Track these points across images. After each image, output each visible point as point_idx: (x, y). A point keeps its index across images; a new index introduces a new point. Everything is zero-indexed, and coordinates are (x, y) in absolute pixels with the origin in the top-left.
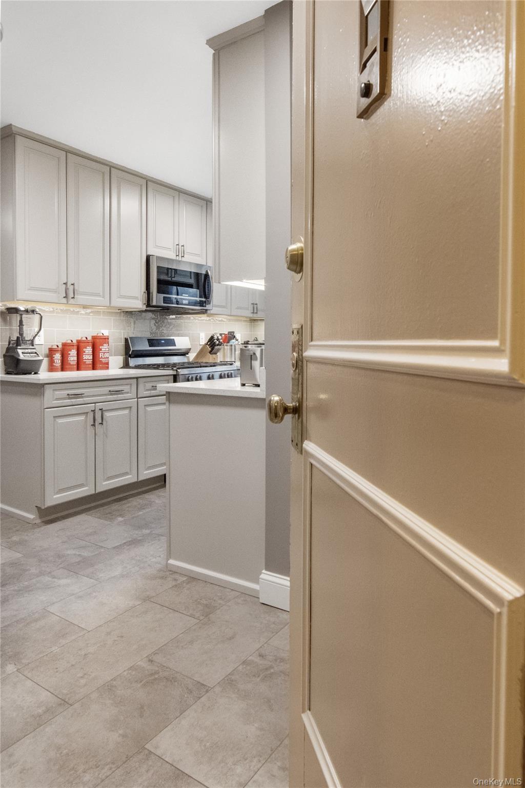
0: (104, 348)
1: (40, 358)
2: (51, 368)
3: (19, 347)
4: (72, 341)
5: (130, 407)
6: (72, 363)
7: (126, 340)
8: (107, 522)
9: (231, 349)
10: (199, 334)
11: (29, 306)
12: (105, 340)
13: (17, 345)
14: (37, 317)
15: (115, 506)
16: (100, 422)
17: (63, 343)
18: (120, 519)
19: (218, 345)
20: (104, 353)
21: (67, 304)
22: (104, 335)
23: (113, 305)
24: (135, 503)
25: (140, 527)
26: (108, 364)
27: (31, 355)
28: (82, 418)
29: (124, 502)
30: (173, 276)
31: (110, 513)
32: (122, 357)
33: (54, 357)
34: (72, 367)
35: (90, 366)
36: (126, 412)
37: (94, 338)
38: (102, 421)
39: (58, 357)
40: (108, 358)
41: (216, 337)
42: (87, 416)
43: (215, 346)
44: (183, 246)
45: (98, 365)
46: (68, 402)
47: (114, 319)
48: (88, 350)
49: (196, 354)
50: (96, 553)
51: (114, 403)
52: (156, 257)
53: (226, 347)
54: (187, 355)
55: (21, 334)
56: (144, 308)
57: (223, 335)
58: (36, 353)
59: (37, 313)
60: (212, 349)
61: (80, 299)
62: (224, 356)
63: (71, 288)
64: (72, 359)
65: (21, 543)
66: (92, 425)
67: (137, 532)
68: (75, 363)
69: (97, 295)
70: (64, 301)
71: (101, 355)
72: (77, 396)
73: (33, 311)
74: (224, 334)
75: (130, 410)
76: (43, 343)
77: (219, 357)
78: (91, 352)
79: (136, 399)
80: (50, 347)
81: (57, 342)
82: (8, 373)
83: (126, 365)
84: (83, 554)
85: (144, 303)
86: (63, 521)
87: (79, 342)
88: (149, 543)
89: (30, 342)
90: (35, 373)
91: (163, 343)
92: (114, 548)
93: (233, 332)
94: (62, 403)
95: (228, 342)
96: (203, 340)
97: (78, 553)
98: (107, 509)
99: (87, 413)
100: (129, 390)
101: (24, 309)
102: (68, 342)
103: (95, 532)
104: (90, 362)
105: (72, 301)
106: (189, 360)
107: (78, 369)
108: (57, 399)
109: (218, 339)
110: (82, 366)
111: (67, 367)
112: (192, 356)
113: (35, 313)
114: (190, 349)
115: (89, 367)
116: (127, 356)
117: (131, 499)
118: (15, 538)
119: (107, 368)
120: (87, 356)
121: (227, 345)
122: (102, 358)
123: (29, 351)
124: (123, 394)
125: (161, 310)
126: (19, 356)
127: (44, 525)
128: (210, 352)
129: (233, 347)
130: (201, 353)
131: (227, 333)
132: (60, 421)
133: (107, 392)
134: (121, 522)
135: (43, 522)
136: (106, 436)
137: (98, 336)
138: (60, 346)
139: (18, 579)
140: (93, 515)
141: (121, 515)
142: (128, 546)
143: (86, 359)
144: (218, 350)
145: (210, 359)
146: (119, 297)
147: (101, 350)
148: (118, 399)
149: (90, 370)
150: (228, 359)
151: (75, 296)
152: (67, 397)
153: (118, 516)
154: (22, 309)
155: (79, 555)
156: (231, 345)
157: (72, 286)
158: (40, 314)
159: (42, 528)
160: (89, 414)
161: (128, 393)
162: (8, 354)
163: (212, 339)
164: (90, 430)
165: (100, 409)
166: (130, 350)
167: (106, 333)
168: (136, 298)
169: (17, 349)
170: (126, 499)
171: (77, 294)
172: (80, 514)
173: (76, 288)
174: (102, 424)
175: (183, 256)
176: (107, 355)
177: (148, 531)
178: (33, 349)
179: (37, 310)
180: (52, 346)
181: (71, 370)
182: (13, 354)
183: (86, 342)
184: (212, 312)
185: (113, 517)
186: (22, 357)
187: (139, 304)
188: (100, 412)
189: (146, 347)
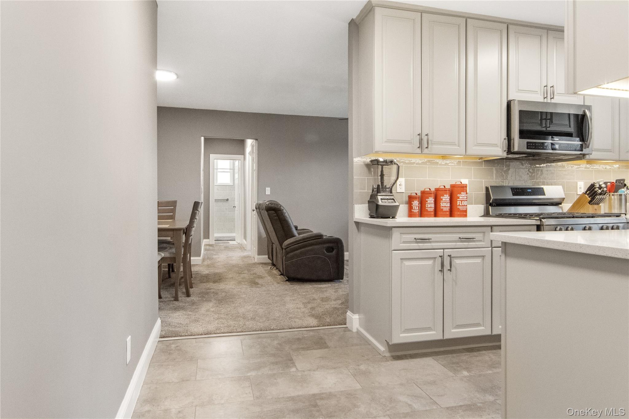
0: (462, 196)
1: (397, 204)
2: (411, 214)
3: (379, 194)
4: (430, 189)
5: (483, 256)
6: (429, 209)
7: (487, 189)
8: (451, 374)
9: (620, 200)
10: (577, 183)
11: (389, 158)
12: (463, 188)
13: (378, 193)
14: (394, 167)
15: (465, 357)
16: (449, 268)
17: (421, 191)
18: (465, 373)
19: (601, 194)
20: (462, 201)
21: (421, 154)
22: (463, 183)
23: (469, 152)
24: (487, 358)
25: (484, 391)
26: (466, 211)
27: (389, 201)
28: (430, 262)
29: (475, 353)
30: (548, 126)
31: (458, 363)
32: (483, 206)
33: (412, 204)
34: (430, 213)
35: (448, 213)
36: (479, 260)
37: (453, 186)
38: (451, 268)
39: (416, 203)
40: (466, 206)
41: (597, 186)
42: (435, 261)
43: (596, 195)
44: (552, 87)
45: (456, 213)
46: (415, 245)
47: (473, 168)
48: (446, 198)
49: (572, 204)
50: (428, 408)
51: (465, 251)
52: (519, 101)
53: (613, 197)
54: (560, 205)
55: (382, 183)
56: (505, 155)
57: (609, 184)
58: (393, 199)
59: (395, 164)
60: (593, 199)
61: (435, 148)
62: (610, 207)
63: (425, 139)
64: (429, 206)
65: (366, 374)
66: (440, 271)
67: (478, 396)
68: (432, 209)
69: (453, 144)
70: (419, 151)
71: (458, 203)
72: (423, 240)
73: (392, 162)
74: (609, 182)
75: (483, 259)
76: (404, 192)
77: (603, 208)
78: (448, 199)
79: (490, 249)
80: (410, 195)
81: (417, 191)
82: (372, 217)
83: (487, 214)
84: (414, 405)
85: (505, 150)
86: (410, 360)
87: (437, 190)
88: (489, 415)
89: (389, 190)
90: (393, 218)
91: (530, 192)
92: (448, 408)
93: (624, 180)
94: (409, 246)
95: (616, 191)
96: (582, 187)
97: (410, 403)
98: (454, 358)
99: (435, 258)
100: (481, 239)
101: (383, 160)
102: (426, 190)
103: (435, 382)
104: (448, 209)
105: (426, 151)
106: (562, 210)
107: (436, 215)
108: (404, 242)
109: (600, 188)
110: (439, 213)
111: (425, 213)
112: (566, 207)
113: (393, 163)
114: (564, 199)
115: (446, 214)
116: (488, 205)
117: (484, 352)
118: (363, 367)
119: (466, 216)
120: (445, 202)
121: (613, 195)
122: (459, 205)
123: (388, 197)
124: (474, 241)
125: (526, 157)
126: (378, 202)
127: (391, 360)
128: (590, 202)
129: (623, 197)
130: (578, 203)
131: (615, 181)
132: (407, 263)
133: (457, 239)
134: (465, 377)
135: (392, 356)
136: (456, 283)
137: (457, 185)
138: (419, 194)
139: (345, 414)
140: (439, 362)
141: (467, 369)
142: (464, 411)
143: (443, 207)
144: (601, 200)
145: (590, 209)
146: (476, 145)
147: (459, 198)
148: (469, 247)
149: (447, 217)
150: (616, 211)
151: (429, 146)
152: (415, 240)
153: (464, 368)
154: (381, 160)
155: (410, 405)
156: (621, 195)
157: (426, 136)
158: (397, 164)
159: (389, 363)
160: (436, 259)
161: (480, 241)
162: (371, 200)
163: (592, 186)
164: (439, 276)
165: (449, 256)
166: (491, 198)
167: (465, 181)
168: (495, 145)
169: (377, 195)
170: (479, 350)
171: (432, 144)
172: (426, 357)
173: (430, 138)
174: (450, 270)
175: (553, 98)
176: (465, 203)
177: (491, 398)
178: (392, 196)
179: (395, 161)
180: (411, 193)
181: (429, 216)
182: (374, 200)
183: (444, 190)
184: (592, 157)
185: (459, 369)
186: (380, 203)
187: (499, 152)
188: (449, 258)
189: (509, 196)
